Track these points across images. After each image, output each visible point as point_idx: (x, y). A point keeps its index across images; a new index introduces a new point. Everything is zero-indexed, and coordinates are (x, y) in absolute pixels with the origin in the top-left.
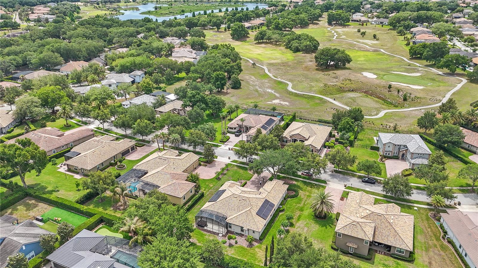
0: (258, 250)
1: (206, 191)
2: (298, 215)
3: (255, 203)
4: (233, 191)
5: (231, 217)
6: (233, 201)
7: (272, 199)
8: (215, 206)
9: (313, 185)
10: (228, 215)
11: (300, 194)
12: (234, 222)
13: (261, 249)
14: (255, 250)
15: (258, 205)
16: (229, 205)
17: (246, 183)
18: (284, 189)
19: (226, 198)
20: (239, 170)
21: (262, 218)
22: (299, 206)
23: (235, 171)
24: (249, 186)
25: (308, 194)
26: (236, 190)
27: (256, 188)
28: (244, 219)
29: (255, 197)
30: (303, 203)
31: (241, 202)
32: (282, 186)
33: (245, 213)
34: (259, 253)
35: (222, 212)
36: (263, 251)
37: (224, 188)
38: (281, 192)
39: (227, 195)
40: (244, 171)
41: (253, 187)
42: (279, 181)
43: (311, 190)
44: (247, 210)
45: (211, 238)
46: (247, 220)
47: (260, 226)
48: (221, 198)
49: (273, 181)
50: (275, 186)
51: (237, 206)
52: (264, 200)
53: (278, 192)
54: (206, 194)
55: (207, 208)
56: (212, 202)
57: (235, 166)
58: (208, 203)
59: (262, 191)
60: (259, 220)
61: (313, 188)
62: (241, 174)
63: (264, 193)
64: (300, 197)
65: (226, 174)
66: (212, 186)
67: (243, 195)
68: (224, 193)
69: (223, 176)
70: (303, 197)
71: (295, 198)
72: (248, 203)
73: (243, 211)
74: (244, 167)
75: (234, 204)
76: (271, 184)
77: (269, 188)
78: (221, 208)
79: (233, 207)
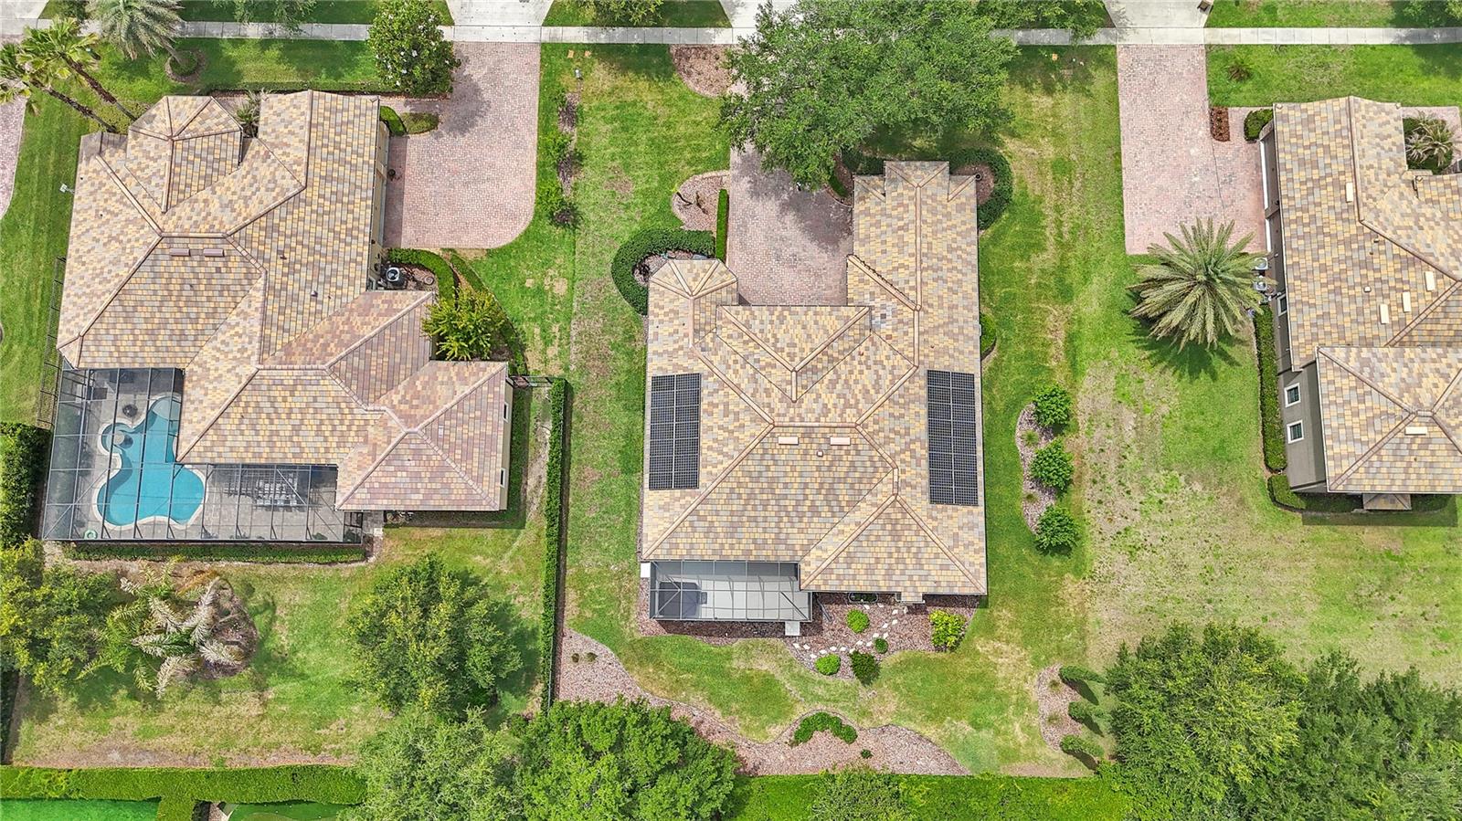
0: (989, 648)
1: (556, 342)
2: (1062, 334)
3: (897, 433)
4: (741, 371)
5: (819, 558)
6: (788, 469)
7: (949, 342)
8: (709, 518)
9: (1051, 66)
10: (797, 548)
11: (1015, 168)
12: (846, 583)
13: (998, 633)
14: (978, 653)
15: (913, 441)
16: (777, 491)
17: (725, 198)
18: (964, 223)
19: (745, 462)
20: (629, 90)
21: (959, 507)
22: (1043, 271)
23: (617, 108)
24: (753, 217)
25: (1050, 152)
26: (751, 360)
27: (790, 217)
28: (885, 555)
29: (877, 392)
30: (1052, 239)
31: (830, 458)
32: (949, 213)
33: (881, 522)
34: (1000, 661)
35: (759, 542)
36: (1008, 642)
37: (671, 355)
38: (964, 256)
39: (736, 434)
40: (662, 92)
41: (774, 214)
42: (927, 178)
43: (1054, 116)
44: (879, 497)
45: (763, 661)
46: (906, 555)
47: (971, 559)
48: (713, 460)
49: (894, 194)
50: (924, 232)
51: (816, 486)
52: (923, 382)
53: (949, 270)
54: (573, 367)
55: (674, 541)
56: (677, 493)
57: (588, 54)
58: (662, 503)
59: (872, 294)
60: (953, 525)
61: (1059, 87)
62: (660, 121)
63: (896, 320)
64: (1024, 195)
65: (581, 158)
66: (561, 288)
67: (815, 406)
68: (705, 411)
69: (573, 180)
70: (1037, 188)
71: (1005, 215)
72: (866, 458)
73: (864, 511)
74: (644, 48)
75: (798, 480)
76: (890, 216)
77: (902, 266)
78: (745, 519)
79: (801, 497)
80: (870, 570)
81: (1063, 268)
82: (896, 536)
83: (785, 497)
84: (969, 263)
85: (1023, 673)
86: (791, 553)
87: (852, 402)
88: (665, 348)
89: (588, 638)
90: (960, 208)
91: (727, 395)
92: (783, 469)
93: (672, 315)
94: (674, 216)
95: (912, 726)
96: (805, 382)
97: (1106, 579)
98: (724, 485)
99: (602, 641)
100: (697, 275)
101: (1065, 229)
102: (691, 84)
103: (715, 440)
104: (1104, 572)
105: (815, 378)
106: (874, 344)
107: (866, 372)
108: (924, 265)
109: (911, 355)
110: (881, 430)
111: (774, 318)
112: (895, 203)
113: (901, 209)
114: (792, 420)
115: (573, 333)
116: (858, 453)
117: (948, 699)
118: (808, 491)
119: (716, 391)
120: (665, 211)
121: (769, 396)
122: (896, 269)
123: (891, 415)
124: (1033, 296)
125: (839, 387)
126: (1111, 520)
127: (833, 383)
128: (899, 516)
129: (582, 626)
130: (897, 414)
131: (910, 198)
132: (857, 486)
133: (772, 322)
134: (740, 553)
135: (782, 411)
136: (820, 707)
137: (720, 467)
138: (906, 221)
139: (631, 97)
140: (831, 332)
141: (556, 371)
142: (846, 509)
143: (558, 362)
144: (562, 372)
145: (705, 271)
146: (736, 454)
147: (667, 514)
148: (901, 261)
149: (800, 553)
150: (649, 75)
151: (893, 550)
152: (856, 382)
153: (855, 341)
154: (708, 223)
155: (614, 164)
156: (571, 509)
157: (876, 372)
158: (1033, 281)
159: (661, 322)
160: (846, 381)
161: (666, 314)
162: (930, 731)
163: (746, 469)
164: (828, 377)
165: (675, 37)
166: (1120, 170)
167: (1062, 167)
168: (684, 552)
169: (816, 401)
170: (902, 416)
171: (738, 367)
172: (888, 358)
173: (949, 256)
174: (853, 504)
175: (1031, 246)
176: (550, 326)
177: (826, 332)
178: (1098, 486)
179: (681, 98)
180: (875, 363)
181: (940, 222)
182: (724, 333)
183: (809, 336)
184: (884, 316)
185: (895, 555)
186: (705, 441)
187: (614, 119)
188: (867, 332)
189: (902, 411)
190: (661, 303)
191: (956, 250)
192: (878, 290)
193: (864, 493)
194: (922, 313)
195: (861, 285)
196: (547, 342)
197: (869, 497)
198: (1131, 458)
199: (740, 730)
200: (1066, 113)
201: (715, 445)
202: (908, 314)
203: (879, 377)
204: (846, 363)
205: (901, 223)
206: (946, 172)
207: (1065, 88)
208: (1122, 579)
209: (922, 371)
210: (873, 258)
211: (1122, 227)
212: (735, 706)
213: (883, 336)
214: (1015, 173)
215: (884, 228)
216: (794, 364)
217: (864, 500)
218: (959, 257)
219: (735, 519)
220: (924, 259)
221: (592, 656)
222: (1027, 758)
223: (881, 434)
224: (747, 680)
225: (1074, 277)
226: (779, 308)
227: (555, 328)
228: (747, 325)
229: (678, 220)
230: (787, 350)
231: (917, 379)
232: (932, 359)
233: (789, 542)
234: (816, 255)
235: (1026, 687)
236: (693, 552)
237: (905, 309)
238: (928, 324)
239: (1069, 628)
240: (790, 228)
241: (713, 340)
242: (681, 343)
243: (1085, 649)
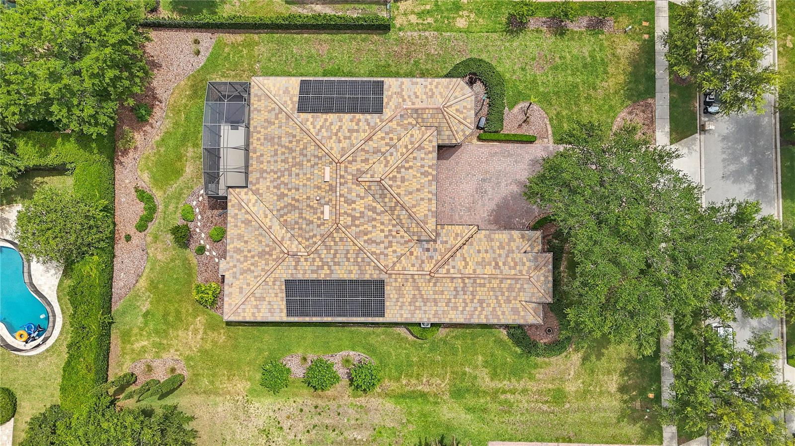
0: (199, 326)
1: (420, 21)
2: (426, 389)
3: (335, 254)
4: (383, 142)
5: (250, 200)
6: (308, 176)
7: (408, 298)
8: (276, 122)
9: (643, 392)
10: (257, 186)
11: (557, 362)
12: (233, 220)
13: (210, 333)
14: (195, 317)
15: (330, 268)
16: (293, 169)
17: (530, 140)
18: (503, 313)
19: (313, 144)
20: (617, 68)
21: (285, 303)
22: (476, 377)
23: (602, 60)
24: (516, 161)
25: (571, 388)
26: (392, 150)
27: (515, 188)
28: (249, 248)
29: (365, 241)
30: (500, 385)
31: (315, 206)
32: (510, 302)
33: (271, 244)
34: (190, 333)
35: (261, 159)
36: (202, 339)
37: (399, 94)
38: (477, 313)
39: (334, 137)
40: (616, 93)
41: (518, 177)
42: (538, 285)
43: (601, 393)
44: (288, 242)
45: (191, 169)
46: (249, 262)
47: (247, 310)
48: (315, 122)
49: (525, 260)
50: (493, 281)
51: (297, 197)
52: (375, 277)
53: (464, 301)
54: (401, 34)
55: (263, 98)
56: (296, 99)
57: (646, 36)
58: (290, 89)
59: (446, 242)
60: (270, 297)
61: (626, 397)
62: (592, 92)
63: (424, 258)
64: (536, 366)
65: (562, 34)
66: (461, 23)
67: (354, 194)
68: (354, 117)
69: (544, 29)
70: (541, 376)
71: (518, 350)
72: (315, 232)
73: (279, 232)
74: (652, 79)
75: (301, 184)
76: (507, 256)
77: (467, 264)
78: (276, 147)
79: (290, 186)
80: (240, 237)
81: (477, 393)
82: (261, 255)
83: (290, 175)
84: (472, 316)
85: (181, 349)
86: (254, 181)
87: (357, 222)
88: (405, 90)
89: (210, 50)
90: (515, 311)
91: (365, 131)
92: (309, 172)
93: (430, 94)
94: (516, 103)
95: (147, 270)
96: (373, 188)
97: (246, 412)
98: (298, 130)
99: (208, 60)
100: (462, 113)
101: (509, 396)
102: (622, 115)
103: (331, 124)
104: (252, 410)
105: (377, 196)
106: (406, 242)
107: (382, 235)
108: (467, 281)
109: (396, 268)
110: (336, 243)
111: (426, 168)
112: (517, 260)
113: (512, 264)
114: (342, 177)
115: (427, 34)
116: (319, 226)
117: (165, 296)
118: (293, 191)
119: (368, 124)
120: (520, 96)
121: (362, 161)
122: (465, 259)
123: (348, 252)
124: (455, 369)
125: (370, 213)
126: (288, 417)
127: (374, 210)
128: (274, 257)
129: (219, 46)
130: (349, 256)
131: (521, 271)
132: (297, 226)
133: (422, 166)
134: (255, 145)
135: (349, 170)
136: (161, 208)
137: (311, 127)
138: (502, 267)
139: (611, 69)
140: (414, 210)
141: (399, 21)
142: (282, 219)
143: (405, 23)
144: (398, 26)
145: (465, 119)
146: (319, 137)
147: (281, 92)
148: (470, 263)
149: (254, 188)
150: (630, 82)
151: (252, 253)
152: (374, 227)
153: (408, 228)
154: (510, 127)
155: (557, 59)
156: (299, 36)
157: (383, 242)
158: (467, 369)
159: (426, 87)
160: (375, 219)
161: (431, 90)
162: (143, 283)
163: (308, 146)
164: (378, 206)
165: (662, 102)
166: (557, 440)
167: (559, 397)
168: (255, 106)
169: (358, 196)
170: (348, 260)
171: (387, 141)
172: (395, 252)
173: (476, 301)
174: (285, 224)
175: (495, 369)
176: (432, 16)
177: (414, 206)
178: (313, 410)
179: (611, 107)
180: (390, 242)
181: (503, 295)
182: (416, 132)
183: (411, 193)
184: (428, 250)
185: (249, 255)
186: (332, 117)
187: (593, 57)
188: (416, 238)
189: (352, 260)
190: (440, 86)
191: (482, 307)
192: (448, 246)
193: (292, 232)
194: (428, 277)
195: (454, 235)
196: (420, 15)
197: (289, 235)
198: (333, 435)
199: (147, 153)
200: (604, 402)
201: (328, 124)
202: (428, 267)
203: (378, 244)
204: (390, 220)
205: (501, 264)
206: (544, 300)
207: (625, 402)
208: (246, 423)
209: (383, 276)
210: (475, 244)
211: (510, 440)
212: (162, 150)
213: (413, 250)
214: (553, 359)
215: (498, 251)
216: (387, 180)
217: (287, 231)
218: (476, 309)
219: (276, 140)
220: (472, 281)
221: (198, 53)
222: (123, 349)
223: (332, 243)
224: (180, 158)
225: (471, 400)
226: (434, 173)
227: (430, 20)
228: (420, 148)
229: (514, 106)
230: (399, 176)
231: (377, 272)
232: (394, 284)
233: (261, 180)
234: (486, 208)
235: (172, 351)
236: (255, 112)
237: (432, 266)
238: (421, 282)
239: (212, 383)
240: (508, 188)
241: (410, 124)
242: (408, 100)
243: (197, 393)
